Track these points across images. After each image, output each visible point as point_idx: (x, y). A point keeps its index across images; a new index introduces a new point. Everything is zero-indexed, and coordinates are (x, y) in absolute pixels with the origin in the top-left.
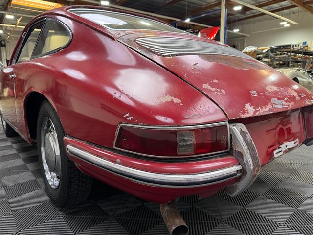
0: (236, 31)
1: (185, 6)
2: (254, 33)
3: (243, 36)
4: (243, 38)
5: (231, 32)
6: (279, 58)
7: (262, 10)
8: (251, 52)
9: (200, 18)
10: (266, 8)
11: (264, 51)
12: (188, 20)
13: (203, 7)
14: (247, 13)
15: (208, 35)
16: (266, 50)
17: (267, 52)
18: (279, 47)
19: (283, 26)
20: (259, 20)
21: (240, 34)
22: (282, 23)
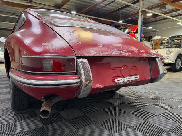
0: (150, 28)
1: (119, 14)
2: (161, 29)
3: (155, 31)
4: (155, 32)
5: (147, 28)
6: (175, 43)
7: (166, 16)
8: (157, 39)
9: (127, 20)
10: (168, 14)
11: (166, 39)
12: (121, 22)
13: (130, 14)
14: (157, 17)
15: (132, 30)
16: (167, 39)
17: (168, 39)
18: (175, 37)
19: (179, 25)
20: (165, 22)
21: (153, 30)
22: (178, 23)
